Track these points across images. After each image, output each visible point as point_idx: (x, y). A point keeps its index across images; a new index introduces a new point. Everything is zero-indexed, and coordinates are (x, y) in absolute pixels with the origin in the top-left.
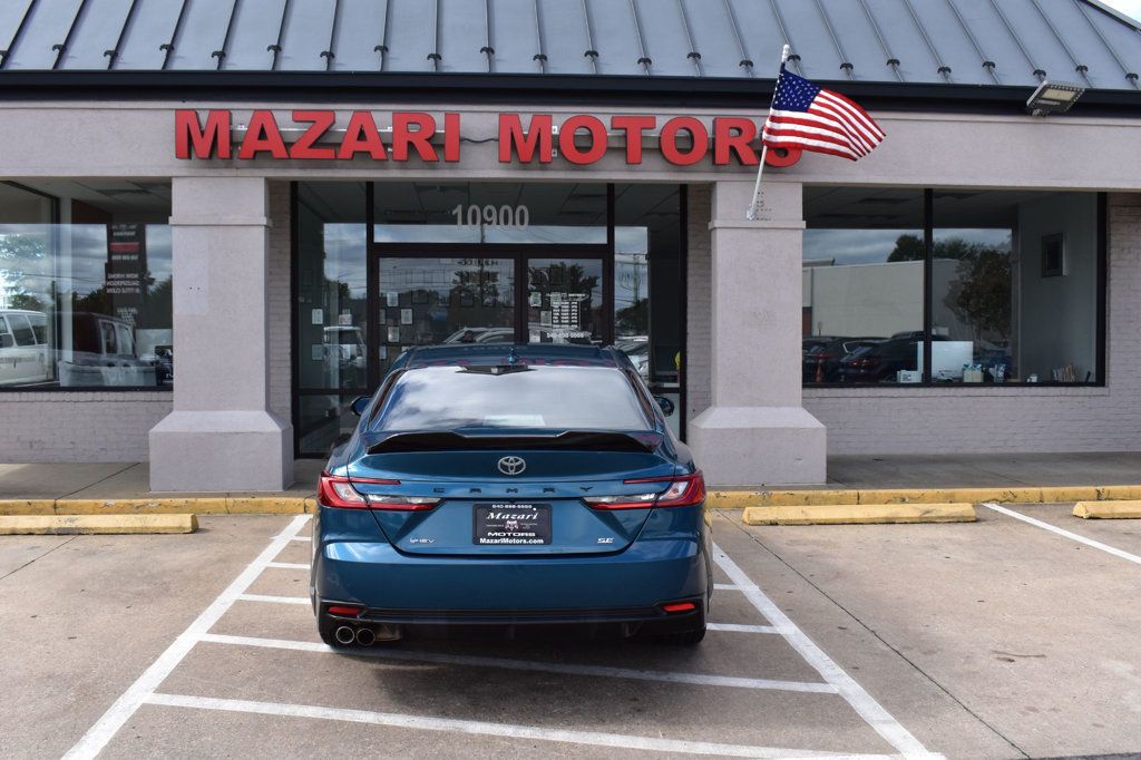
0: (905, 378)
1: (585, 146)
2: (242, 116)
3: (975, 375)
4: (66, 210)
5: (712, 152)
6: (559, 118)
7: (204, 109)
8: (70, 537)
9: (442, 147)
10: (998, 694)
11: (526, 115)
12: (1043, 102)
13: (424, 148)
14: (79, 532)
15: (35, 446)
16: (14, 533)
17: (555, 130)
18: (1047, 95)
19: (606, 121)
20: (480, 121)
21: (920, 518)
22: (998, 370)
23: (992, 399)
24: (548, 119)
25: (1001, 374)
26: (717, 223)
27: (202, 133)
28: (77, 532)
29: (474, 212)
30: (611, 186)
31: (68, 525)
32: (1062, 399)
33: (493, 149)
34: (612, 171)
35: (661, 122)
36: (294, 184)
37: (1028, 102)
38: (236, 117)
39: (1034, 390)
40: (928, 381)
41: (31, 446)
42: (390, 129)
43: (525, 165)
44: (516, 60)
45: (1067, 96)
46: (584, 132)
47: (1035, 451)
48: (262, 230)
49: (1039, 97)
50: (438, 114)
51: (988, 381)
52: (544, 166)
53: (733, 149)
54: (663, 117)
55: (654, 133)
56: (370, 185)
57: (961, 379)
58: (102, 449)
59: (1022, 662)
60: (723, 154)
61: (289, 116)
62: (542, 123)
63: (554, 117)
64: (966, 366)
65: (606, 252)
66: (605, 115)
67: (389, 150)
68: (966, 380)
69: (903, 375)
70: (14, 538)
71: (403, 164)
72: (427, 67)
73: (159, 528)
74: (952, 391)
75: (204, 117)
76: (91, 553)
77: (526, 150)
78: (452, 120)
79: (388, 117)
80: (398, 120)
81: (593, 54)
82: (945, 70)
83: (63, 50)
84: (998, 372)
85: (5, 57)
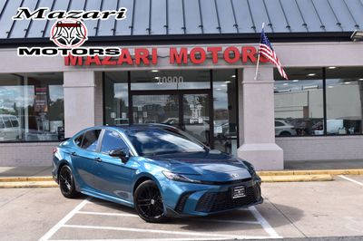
0: (317, 133)
1: (198, 57)
3: (344, 131)
4: (26, 81)
5: (241, 58)
6: (190, 48)
8: (34, 188)
9: (152, 59)
11: (178, 48)
12: (356, 37)
13: (145, 60)
15: (18, 161)
17: (189, 52)
18: (358, 34)
19: (205, 49)
20: (163, 50)
24: (186, 50)
26: (244, 82)
27: (73, 57)
28: (35, 186)
29: (164, 79)
30: (211, 70)
31: (33, 184)
33: (168, 59)
34: (210, 66)
35: (224, 49)
36: (104, 73)
37: (351, 37)
40: (326, 134)
42: (134, 54)
43: (179, 65)
44: (176, 30)
46: (198, 53)
48: (93, 88)
49: (354, 35)
50: (150, 48)
51: (348, 133)
52: (185, 65)
53: (248, 57)
54: (224, 47)
55: (222, 52)
56: (129, 72)
57: (338, 133)
58: (40, 162)
60: (245, 59)
62: (184, 50)
63: (188, 48)
64: (340, 128)
65: (210, 92)
66: (205, 47)
67: (134, 61)
68: (340, 133)
71: (139, 66)
72: (146, 33)
74: (334, 137)
77: (179, 60)
78: (155, 50)
79: (133, 50)
80: (137, 51)
81: (202, 26)
82: (323, 27)
83: (27, 31)
84: (352, 130)
85: (9, 33)
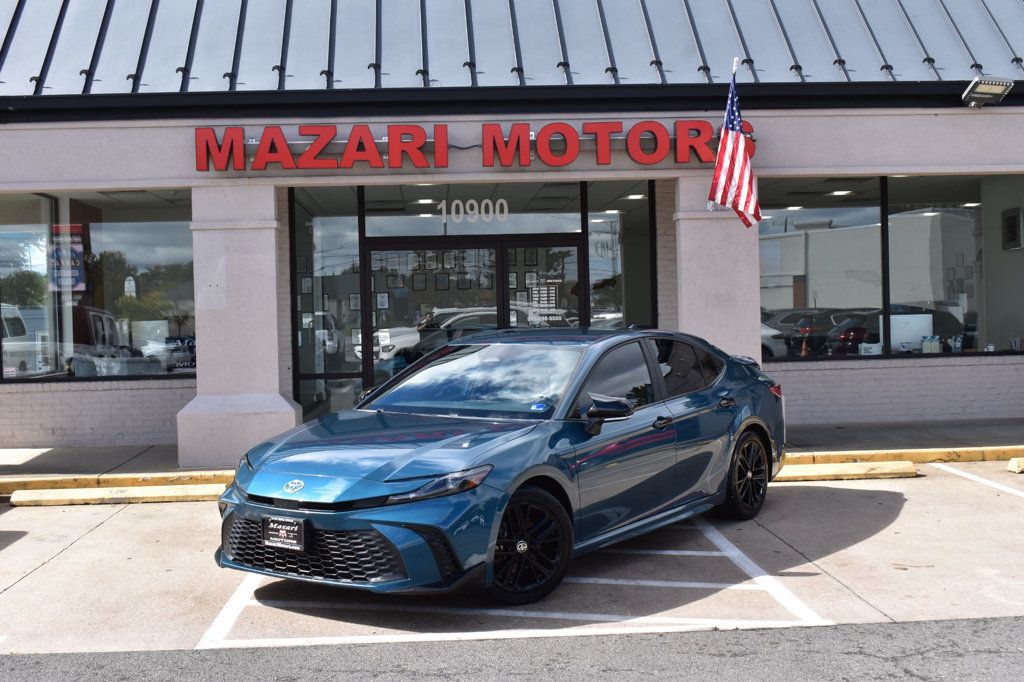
0: (866, 350)
1: (560, 149)
2: (254, 130)
3: (934, 346)
5: (674, 143)
6: (536, 124)
7: (220, 126)
8: (123, 506)
9: (432, 154)
10: (886, 588)
11: (506, 123)
12: (976, 95)
13: (416, 156)
14: (129, 501)
15: (58, 433)
16: (72, 504)
17: (533, 136)
18: (980, 89)
19: (578, 126)
20: (466, 128)
21: (866, 474)
22: (955, 340)
23: (951, 369)
24: (526, 127)
25: (958, 345)
26: (680, 215)
27: (219, 147)
28: (127, 501)
29: (457, 207)
30: (584, 185)
31: (119, 495)
32: (1017, 367)
33: (477, 154)
34: (584, 171)
35: (628, 125)
37: (963, 96)
38: (248, 132)
39: (990, 359)
40: (888, 353)
41: (53, 433)
42: (385, 139)
43: (506, 168)
44: (496, 74)
45: (998, 90)
46: (558, 138)
47: (993, 417)
48: (273, 232)
49: (972, 90)
50: (428, 124)
51: (947, 352)
52: (524, 169)
53: (692, 148)
54: (629, 120)
55: (621, 136)
56: (361, 189)
57: (921, 350)
58: (119, 434)
59: (914, 570)
60: (683, 149)
61: (295, 130)
62: (521, 129)
63: (532, 125)
64: (925, 338)
65: (580, 241)
66: (576, 121)
67: (385, 157)
68: (925, 351)
69: (864, 347)
70: (73, 507)
71: (396, 170)
72: (417, 82)
73: (197, 497)
74: (911, 362)
75: (220, 133)
76: (148, 516)
77: (507, 155)
78: (441, 130)
79: (384, 129)
80: (392, 131)
81: (565, 65)
82: (888, 67)
83: (89, 74)
84: (956, 343)
85: (40, 81)
